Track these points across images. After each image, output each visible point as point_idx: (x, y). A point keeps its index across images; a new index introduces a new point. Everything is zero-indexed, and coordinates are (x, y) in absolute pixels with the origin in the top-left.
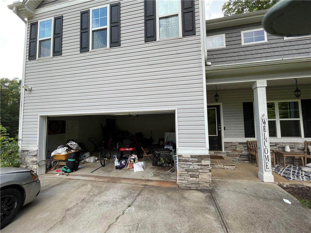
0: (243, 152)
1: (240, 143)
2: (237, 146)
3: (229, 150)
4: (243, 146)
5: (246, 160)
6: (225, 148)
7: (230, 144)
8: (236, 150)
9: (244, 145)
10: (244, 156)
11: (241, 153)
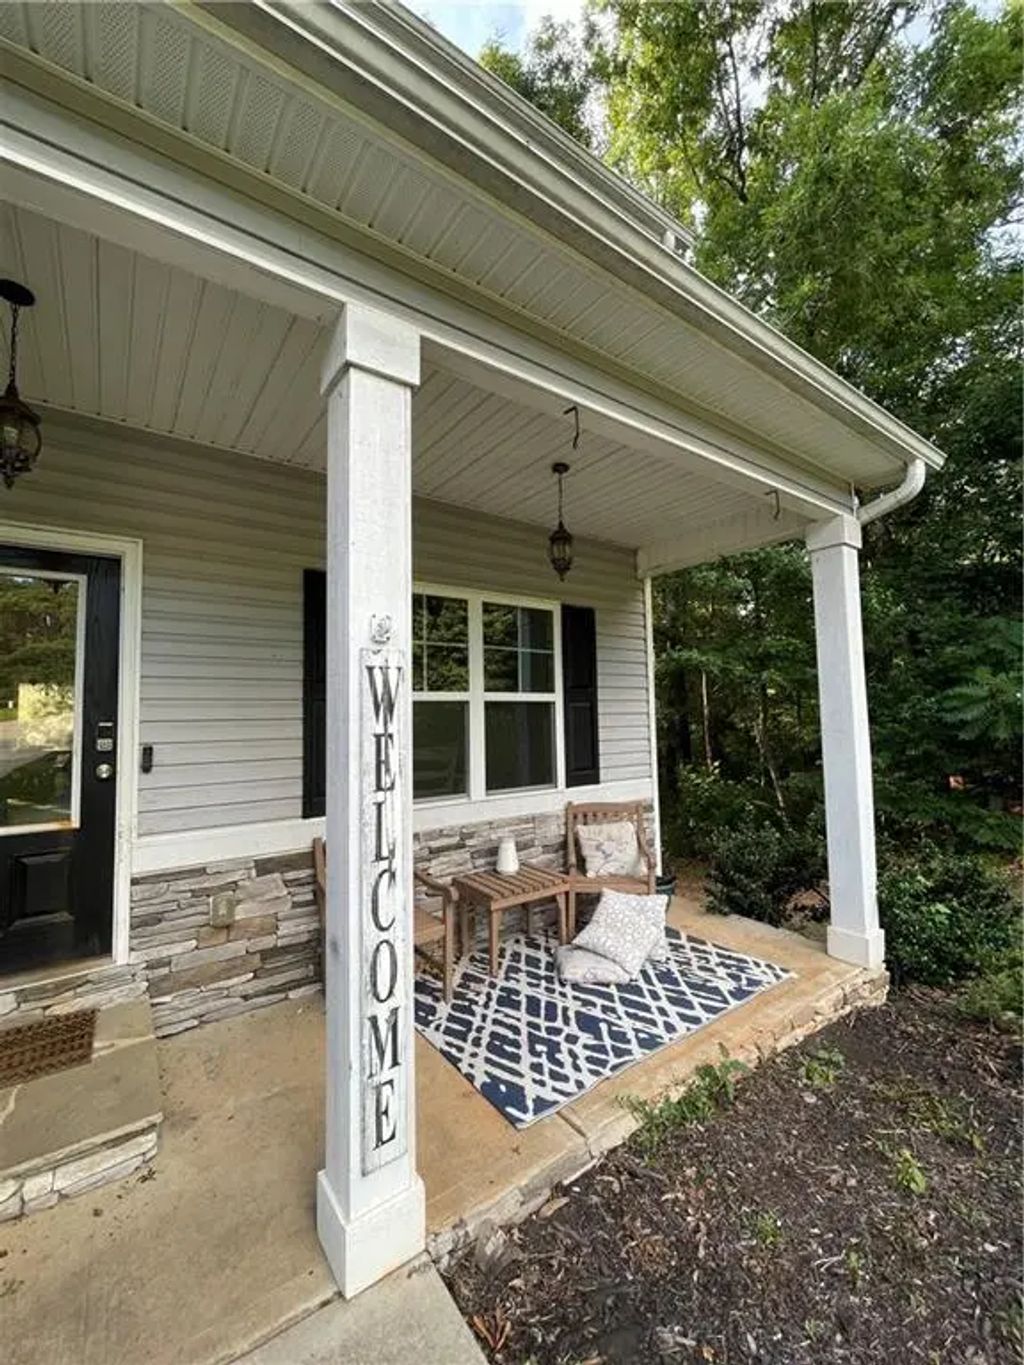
0: (285, 928)
1: (264, 867)
2: (240, 895)
3: (175, 936)
4: (287, 883)
5: (297, 984)
6: (138, 924)
7: (183, 885)
8: (228, 927)
9: (291, 875)
10: (289, 957)
11: (268, 942)
